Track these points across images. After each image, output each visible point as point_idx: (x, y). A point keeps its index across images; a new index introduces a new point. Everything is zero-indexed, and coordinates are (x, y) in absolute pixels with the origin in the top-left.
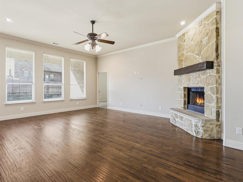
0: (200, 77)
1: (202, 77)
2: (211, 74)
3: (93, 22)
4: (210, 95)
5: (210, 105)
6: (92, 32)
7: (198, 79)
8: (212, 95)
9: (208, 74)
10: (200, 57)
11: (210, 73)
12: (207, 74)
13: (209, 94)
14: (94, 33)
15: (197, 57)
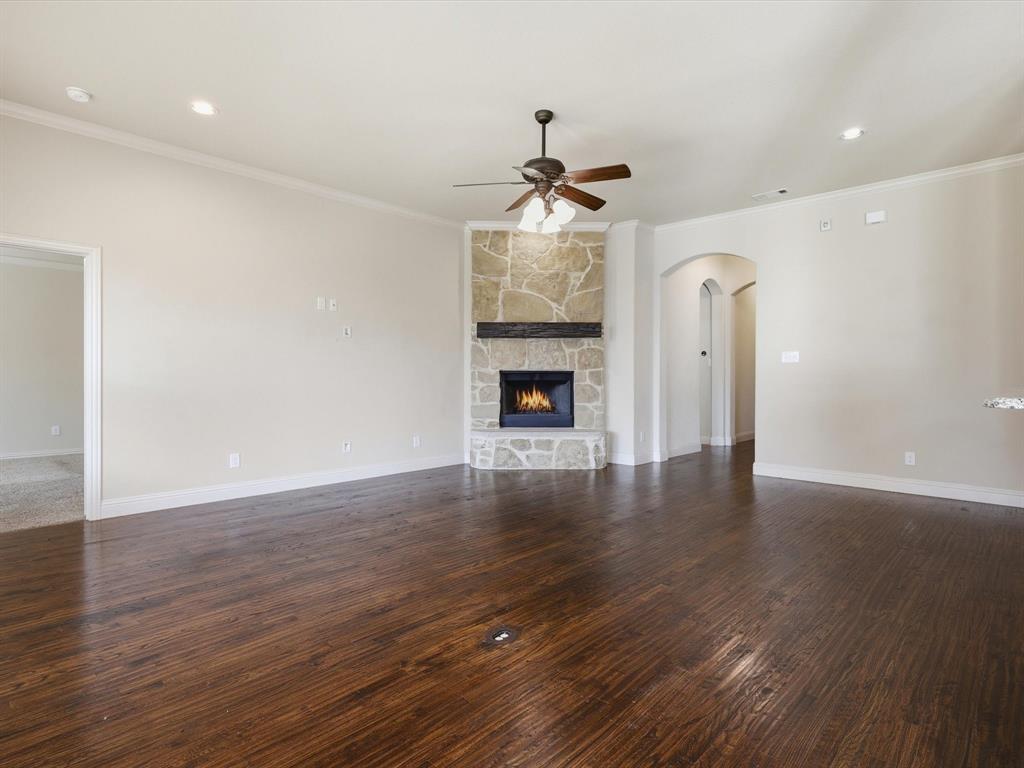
0: (562, 350)
1: (568, 351)
2: (593, 347)
3: (545, 118)
4: (591, 387)
5: (589, 405)
6: (540, 156)
7: (557, 353)
8: (596, 387)
9: (585, 347)
10: (563, 308)
11: (589, 345)
12: (582, 345)
13: (586, 385)
14: (548, 156)
15: (554, 305)
